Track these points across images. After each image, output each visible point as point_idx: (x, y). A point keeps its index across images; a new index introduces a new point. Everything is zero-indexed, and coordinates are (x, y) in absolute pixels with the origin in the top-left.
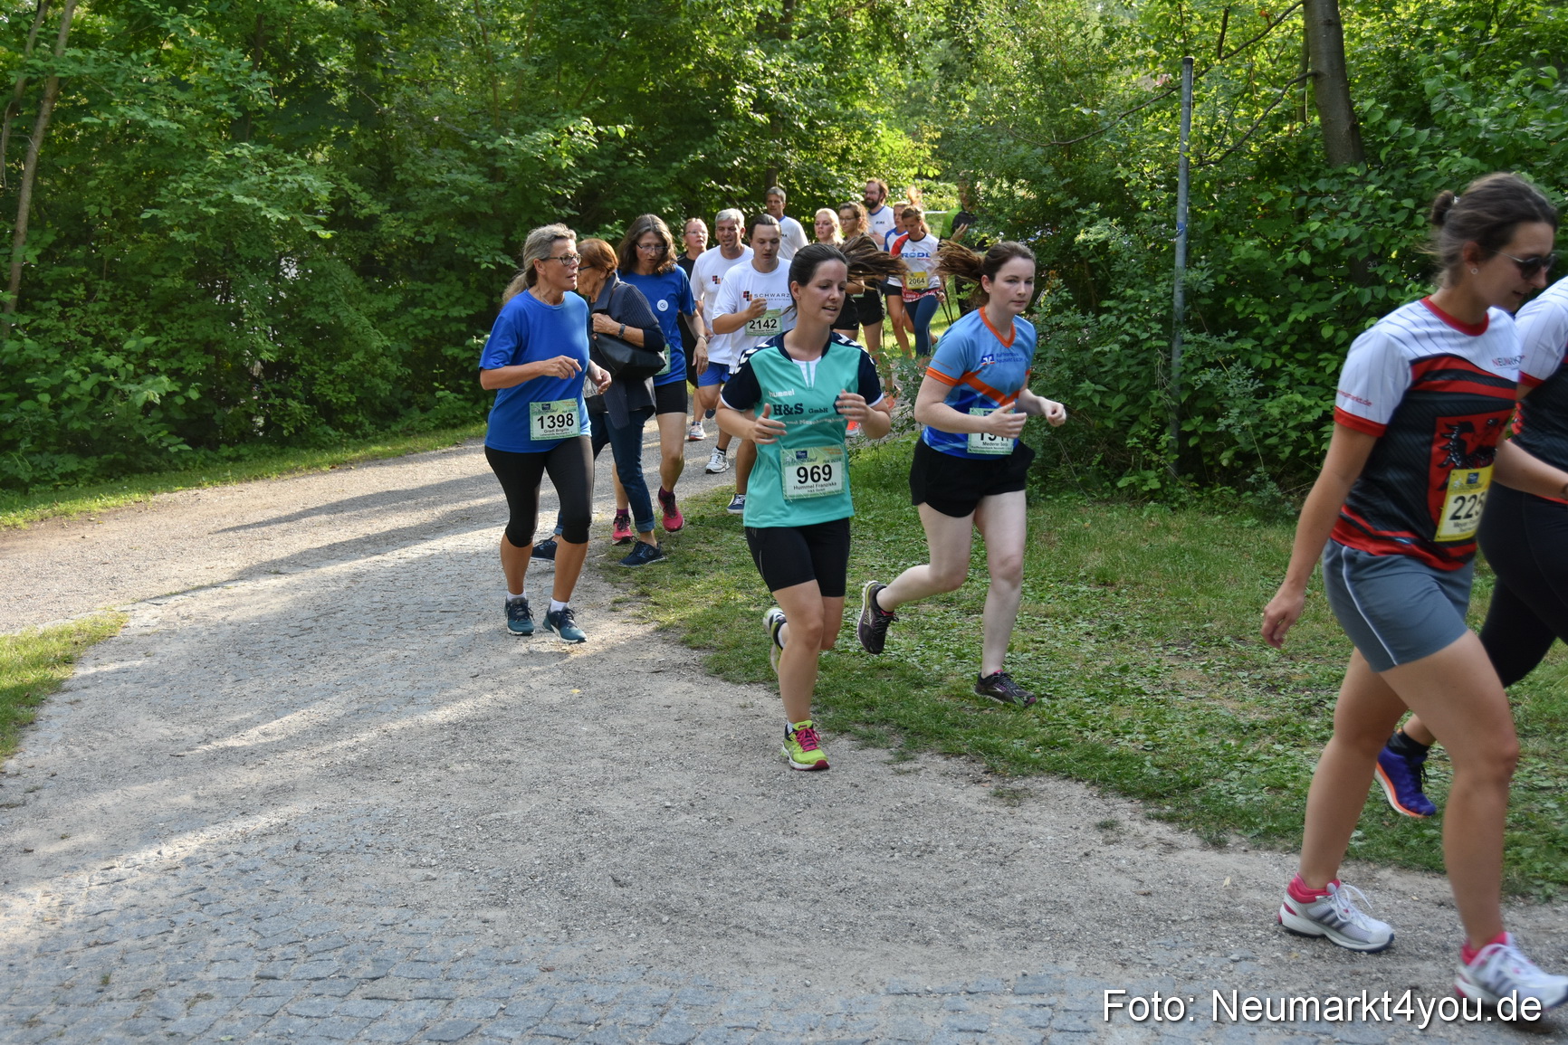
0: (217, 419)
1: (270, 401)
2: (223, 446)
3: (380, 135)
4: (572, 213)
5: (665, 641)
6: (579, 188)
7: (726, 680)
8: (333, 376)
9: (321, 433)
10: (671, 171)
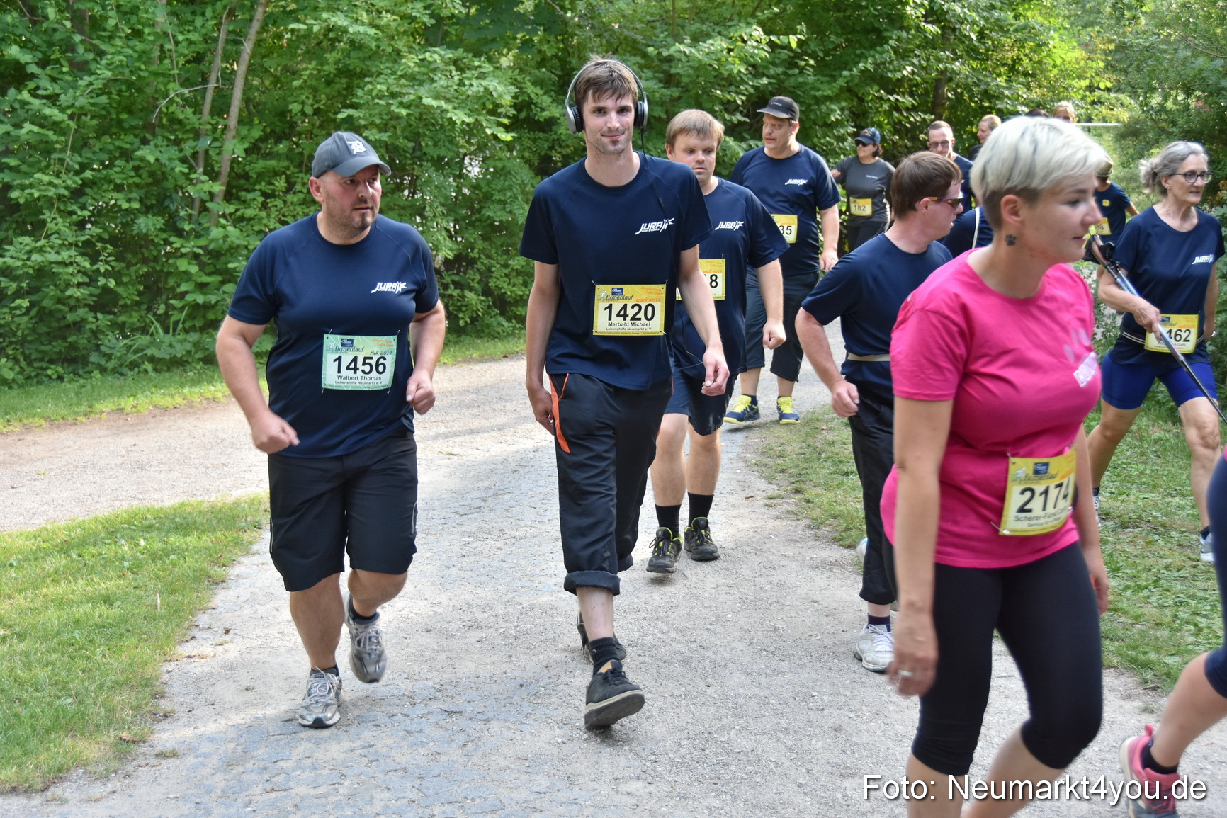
1: (449, 292)
3: (563, 41)
4: (743, 119)
5: (817, 538)
6: (751, 95)
8: (510, 269)
9: (495, 324)
10: (841, 79)
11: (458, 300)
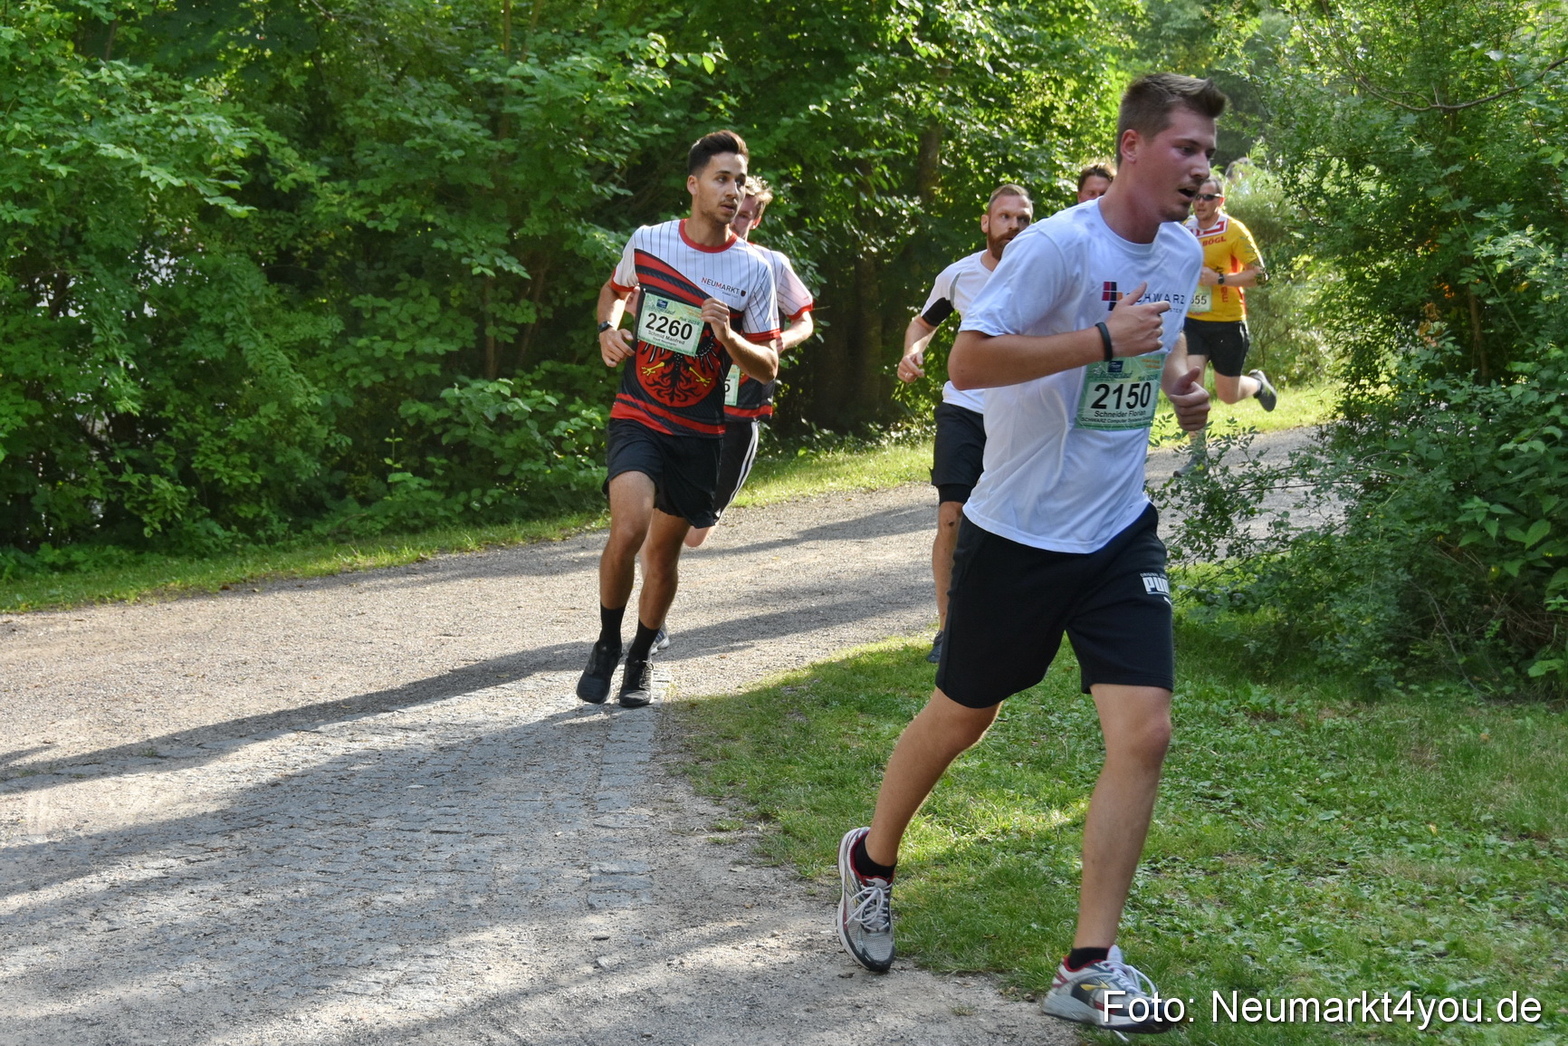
0: (34, 500)
2: (45, 547)
4: (622, 192)
6: (633, 150)
7: (922, 967)
8: (226, 440)
9: (203, 533)
10: (778, 132)
11: (140, 492)
